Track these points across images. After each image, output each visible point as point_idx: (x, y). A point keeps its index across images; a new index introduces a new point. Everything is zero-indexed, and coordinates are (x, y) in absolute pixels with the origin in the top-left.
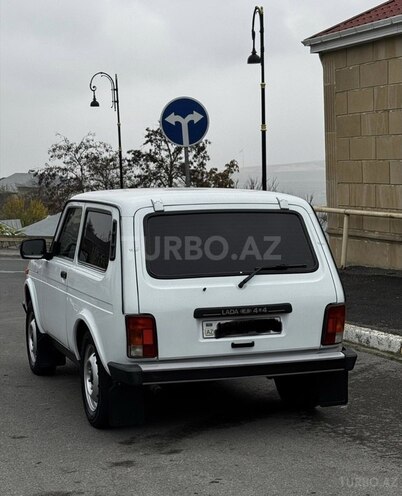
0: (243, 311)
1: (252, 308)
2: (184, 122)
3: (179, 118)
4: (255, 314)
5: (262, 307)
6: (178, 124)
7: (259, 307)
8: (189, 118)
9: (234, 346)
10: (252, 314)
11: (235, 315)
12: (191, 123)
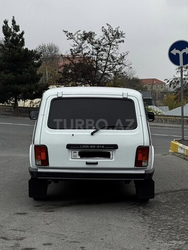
0: (91, 147)
1: (96, 145)
2: (181, 53)
3: (178, 51)
4: (98, 148)
5: (102, 145)
6: (178, 54)
7: (99, 145)
8: (184, 51)
9: (87, 163)
10: (96, 148)
11: (87, 148)
12: (184, 54)
